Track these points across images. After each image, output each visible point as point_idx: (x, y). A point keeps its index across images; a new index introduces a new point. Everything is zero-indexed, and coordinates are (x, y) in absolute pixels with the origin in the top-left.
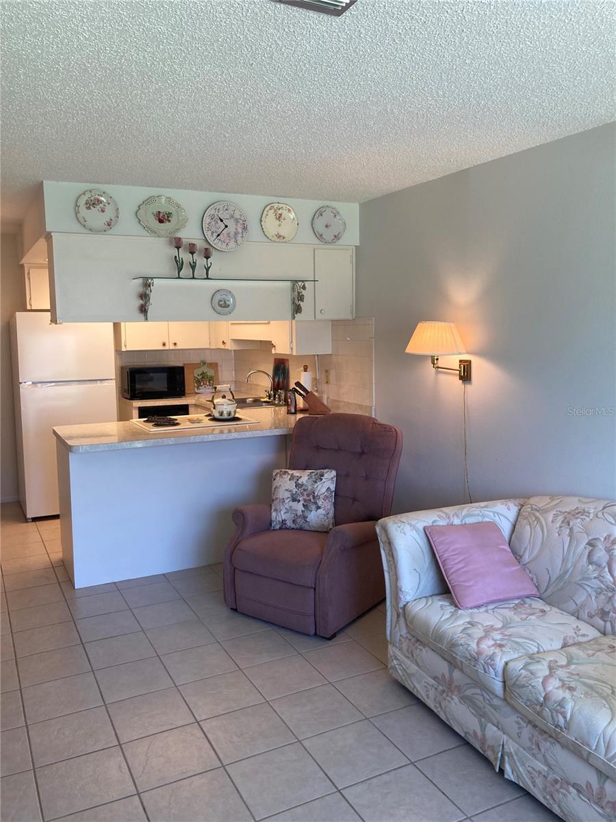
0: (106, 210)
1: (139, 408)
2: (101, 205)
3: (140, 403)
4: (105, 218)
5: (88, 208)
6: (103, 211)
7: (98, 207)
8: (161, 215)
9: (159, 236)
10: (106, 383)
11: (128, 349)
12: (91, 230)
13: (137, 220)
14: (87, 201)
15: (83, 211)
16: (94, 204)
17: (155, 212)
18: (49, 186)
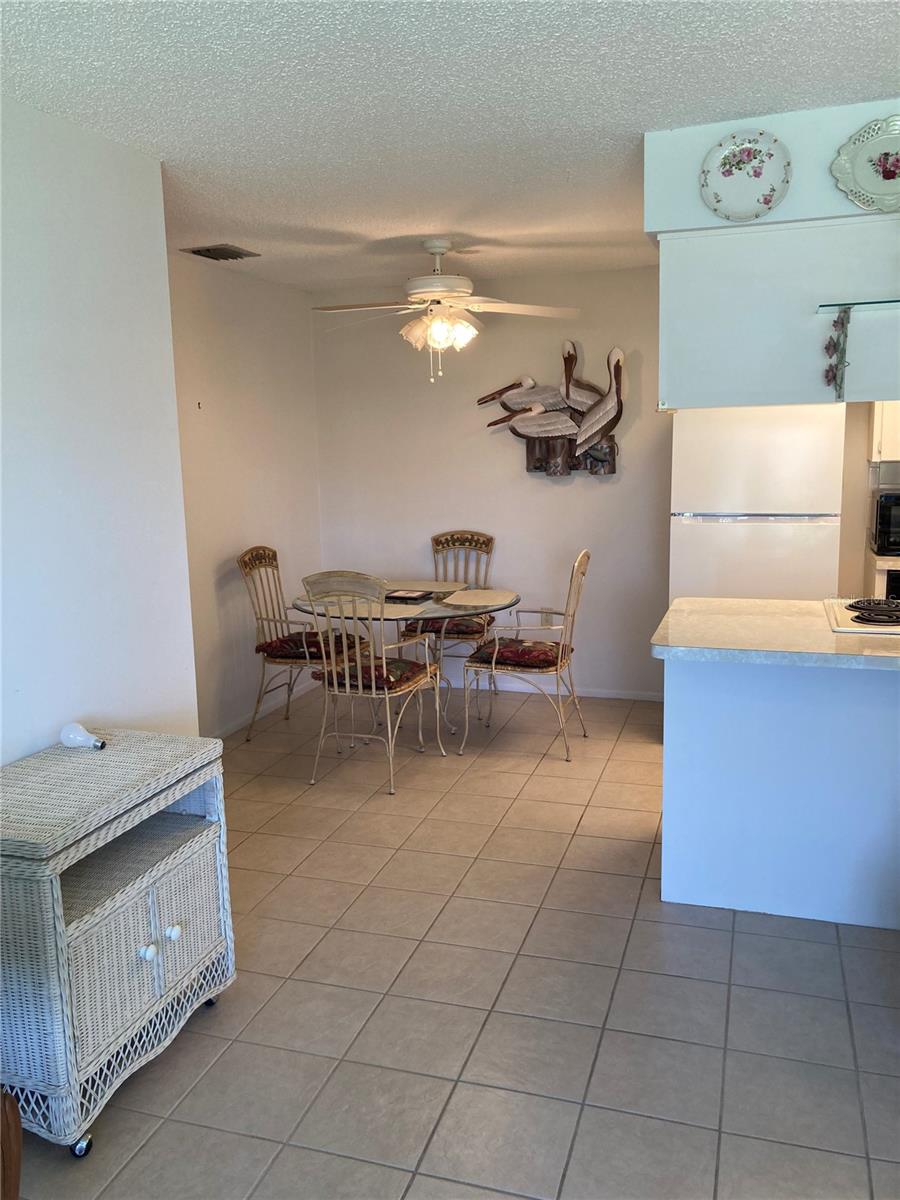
0: (763, 171)
1: (889, 571)
2: (755, 163)
3: (891, 563)
4: (762, 187)
5: (728, 173)
6: (757, 174)
7: (748, 168)
8: (891, 160)
9: (881, 212)
10: (822, 522)
11: (884, 459)
12: (728, 218)
13: (832, 182)
14: (726, 158)
15: (717, 180)
16: (738, 163)
17: (876, 156)
18: (655, 142)
